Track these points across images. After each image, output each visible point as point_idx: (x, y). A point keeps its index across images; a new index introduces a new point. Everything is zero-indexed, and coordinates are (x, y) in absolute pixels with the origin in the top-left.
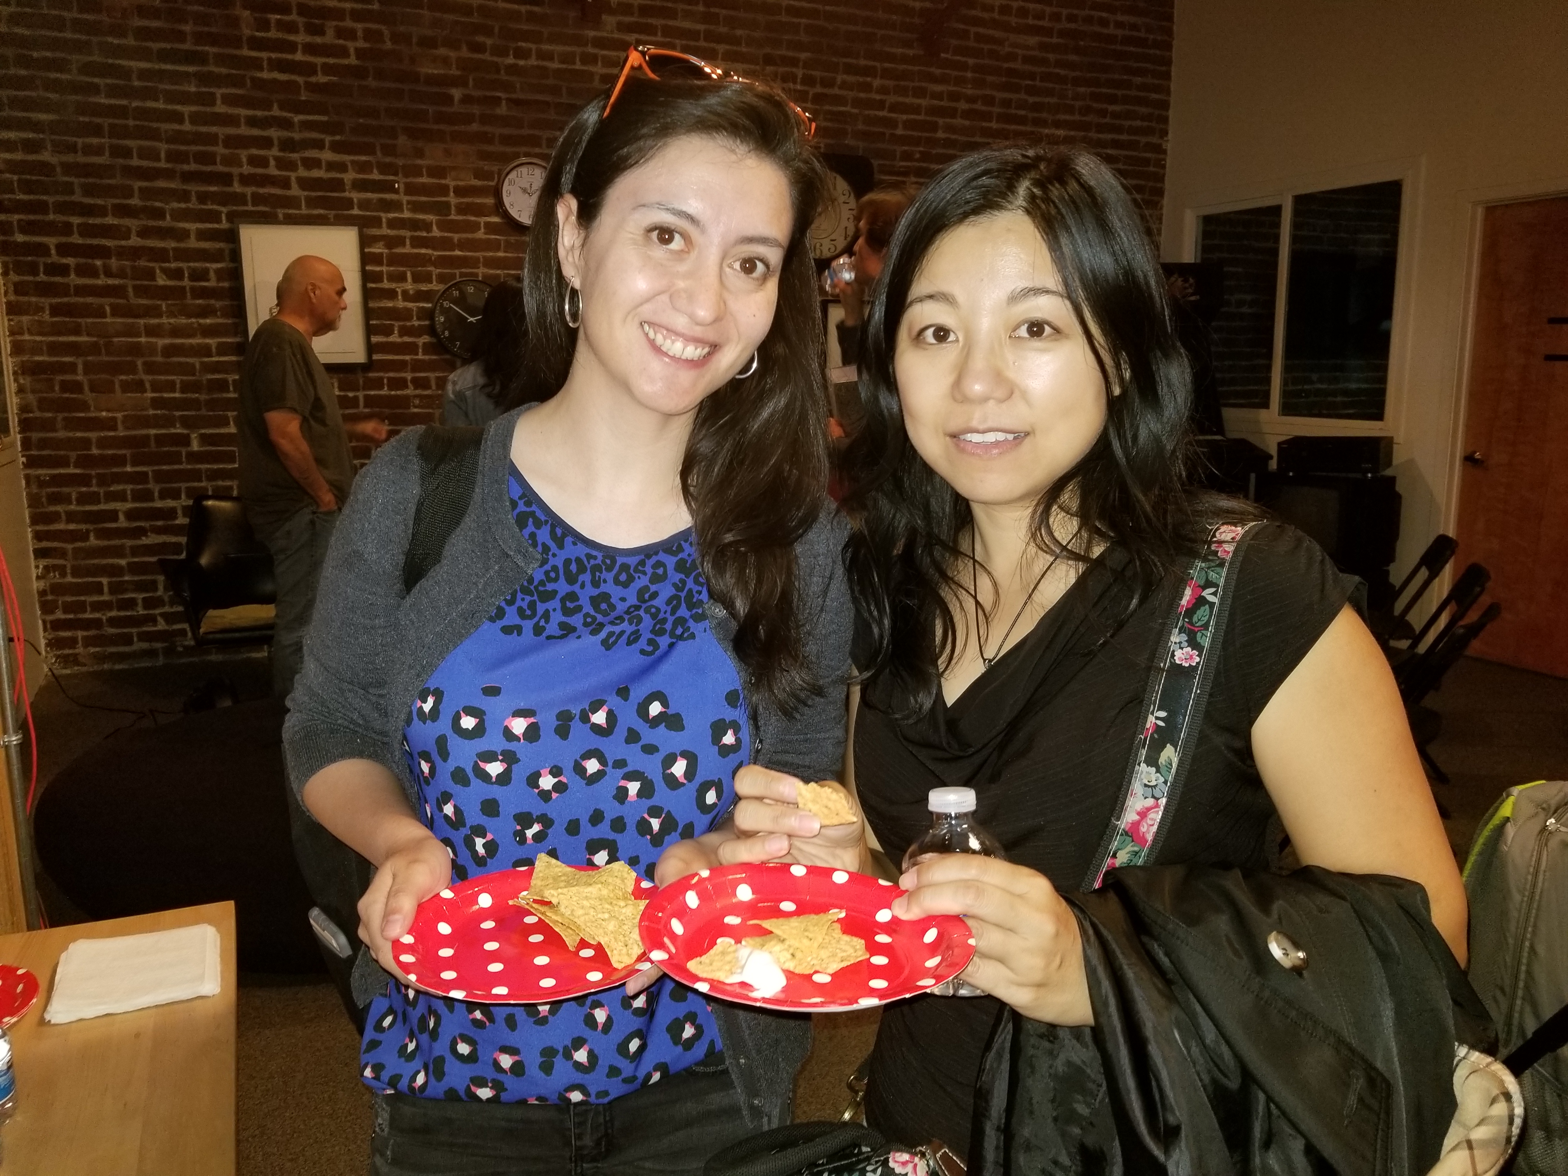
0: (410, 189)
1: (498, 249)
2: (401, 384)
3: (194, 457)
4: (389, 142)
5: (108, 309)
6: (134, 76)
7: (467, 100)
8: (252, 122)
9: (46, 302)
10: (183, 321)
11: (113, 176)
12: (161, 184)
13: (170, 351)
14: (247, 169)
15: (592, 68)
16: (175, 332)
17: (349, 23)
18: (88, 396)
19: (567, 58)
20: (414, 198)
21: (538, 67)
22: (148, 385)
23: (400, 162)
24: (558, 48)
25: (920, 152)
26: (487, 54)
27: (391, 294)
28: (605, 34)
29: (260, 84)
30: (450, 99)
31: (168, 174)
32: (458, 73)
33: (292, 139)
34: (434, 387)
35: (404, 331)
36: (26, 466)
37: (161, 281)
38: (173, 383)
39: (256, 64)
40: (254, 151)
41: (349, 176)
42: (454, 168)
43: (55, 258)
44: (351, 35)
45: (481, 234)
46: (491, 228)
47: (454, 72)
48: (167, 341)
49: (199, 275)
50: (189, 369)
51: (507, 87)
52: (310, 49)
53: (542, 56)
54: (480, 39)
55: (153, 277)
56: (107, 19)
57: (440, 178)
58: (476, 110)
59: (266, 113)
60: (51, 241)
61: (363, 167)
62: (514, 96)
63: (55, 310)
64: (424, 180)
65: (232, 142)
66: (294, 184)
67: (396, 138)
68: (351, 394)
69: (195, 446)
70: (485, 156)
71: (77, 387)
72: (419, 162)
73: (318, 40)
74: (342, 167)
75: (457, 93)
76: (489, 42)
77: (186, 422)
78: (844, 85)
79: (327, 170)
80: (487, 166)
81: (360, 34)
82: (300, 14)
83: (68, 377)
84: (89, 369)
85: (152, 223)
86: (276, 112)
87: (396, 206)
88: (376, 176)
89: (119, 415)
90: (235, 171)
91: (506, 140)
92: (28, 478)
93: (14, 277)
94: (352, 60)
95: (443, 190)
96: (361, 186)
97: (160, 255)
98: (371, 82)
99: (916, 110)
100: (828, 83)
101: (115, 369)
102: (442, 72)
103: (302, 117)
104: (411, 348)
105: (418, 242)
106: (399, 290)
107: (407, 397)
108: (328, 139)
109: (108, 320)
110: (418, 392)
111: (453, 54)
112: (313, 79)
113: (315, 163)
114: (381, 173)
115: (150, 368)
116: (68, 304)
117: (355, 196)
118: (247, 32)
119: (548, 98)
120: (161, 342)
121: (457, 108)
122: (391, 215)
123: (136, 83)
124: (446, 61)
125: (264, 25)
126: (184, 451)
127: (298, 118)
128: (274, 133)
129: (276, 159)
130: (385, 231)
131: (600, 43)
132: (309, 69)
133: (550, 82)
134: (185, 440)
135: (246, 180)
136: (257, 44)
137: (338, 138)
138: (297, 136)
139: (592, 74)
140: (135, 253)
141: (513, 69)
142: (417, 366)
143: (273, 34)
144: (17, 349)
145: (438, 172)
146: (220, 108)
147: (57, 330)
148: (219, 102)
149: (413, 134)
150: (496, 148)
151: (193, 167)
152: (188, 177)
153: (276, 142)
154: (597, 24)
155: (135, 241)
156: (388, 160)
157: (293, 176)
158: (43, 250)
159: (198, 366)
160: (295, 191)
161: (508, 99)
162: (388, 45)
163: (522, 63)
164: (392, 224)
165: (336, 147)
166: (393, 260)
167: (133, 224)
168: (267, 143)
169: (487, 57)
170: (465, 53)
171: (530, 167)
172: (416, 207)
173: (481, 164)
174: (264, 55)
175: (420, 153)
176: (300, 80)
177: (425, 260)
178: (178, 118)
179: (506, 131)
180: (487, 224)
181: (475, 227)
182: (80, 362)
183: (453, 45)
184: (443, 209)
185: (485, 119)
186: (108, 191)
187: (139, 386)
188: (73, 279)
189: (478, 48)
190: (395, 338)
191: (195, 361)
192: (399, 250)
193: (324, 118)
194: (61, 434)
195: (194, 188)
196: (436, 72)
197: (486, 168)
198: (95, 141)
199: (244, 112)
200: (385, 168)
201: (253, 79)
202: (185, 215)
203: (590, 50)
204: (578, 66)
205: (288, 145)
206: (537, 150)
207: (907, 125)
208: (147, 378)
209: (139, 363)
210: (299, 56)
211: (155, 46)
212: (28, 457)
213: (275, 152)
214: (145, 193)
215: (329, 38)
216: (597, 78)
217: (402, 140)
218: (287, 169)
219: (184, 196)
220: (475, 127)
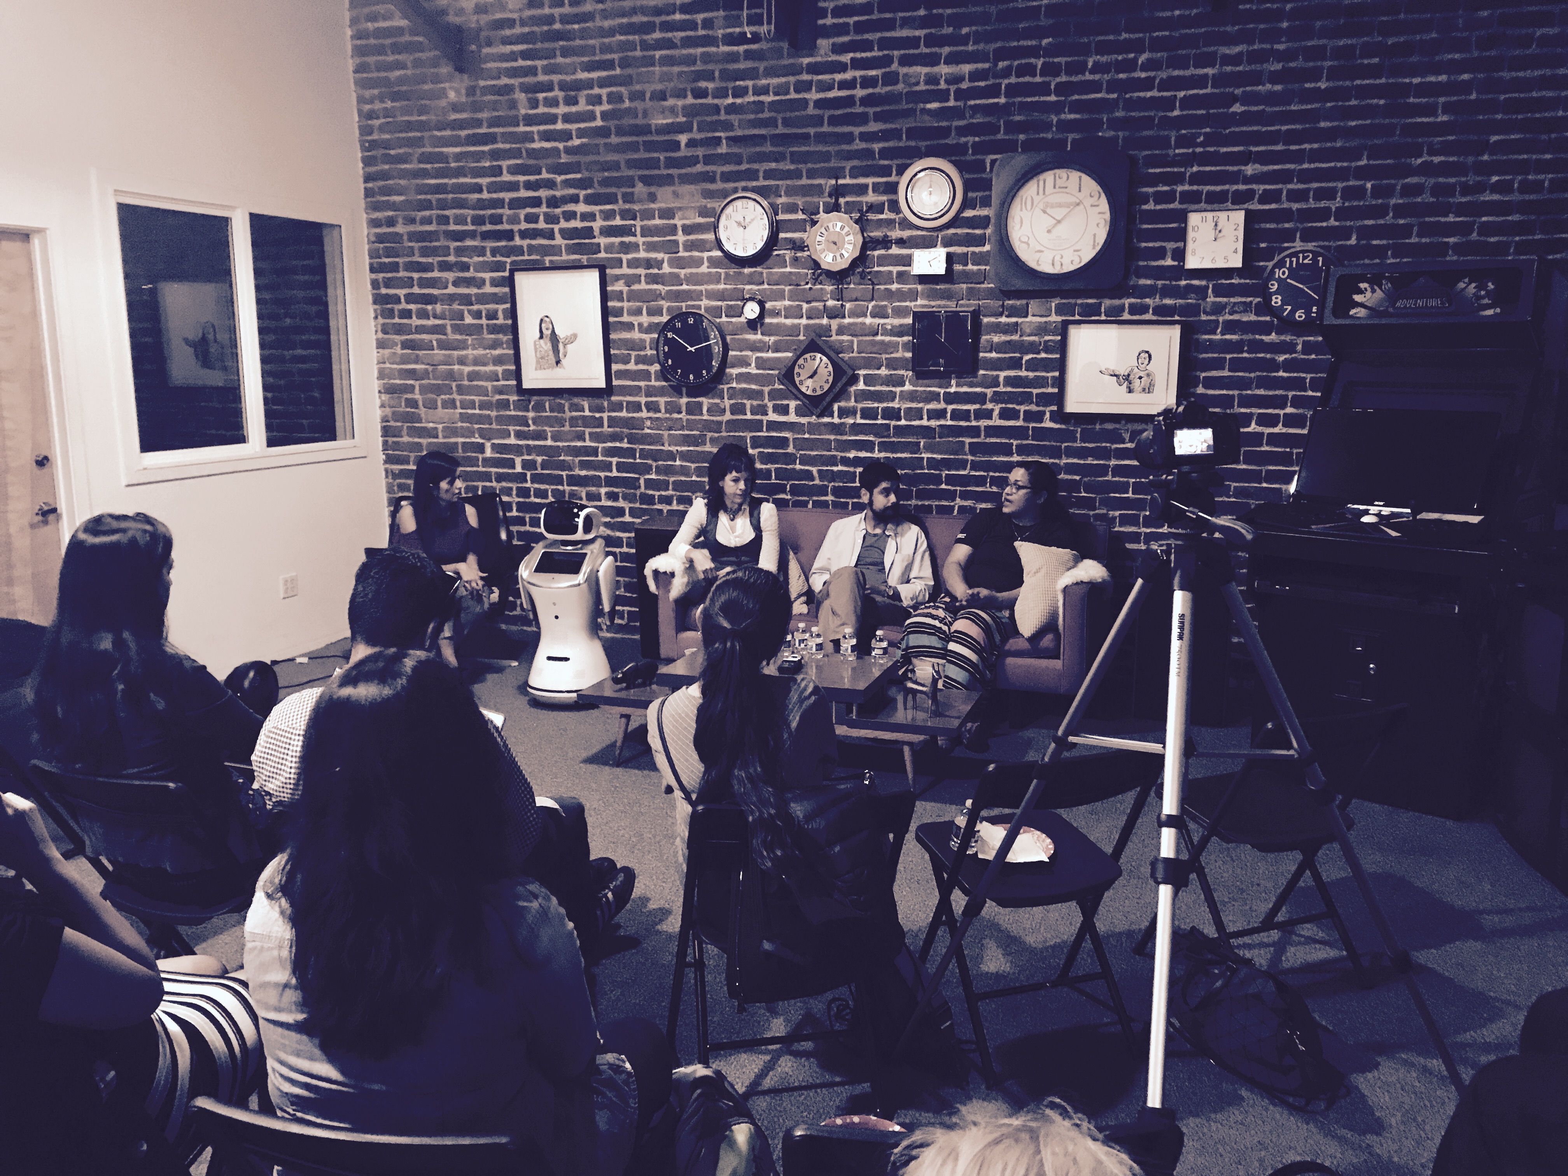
0: (647, 232)
1: (718, 282)
2: (637, 407)
3: (487, 462)
4: (629, 190)
5: (435, 343)
6: (450, 160)
7: (691, 143)
8: (529, 186)
9: (398, 338)
10: (481, 352)
11: (438, 240)
12: (469, 243)
13: (472, 376)
14: (524, 226)
15: (806, 96)
16: (477, 362)
17: (596, 91)
18: (422, 411)
19: (781, 90)
20: (649, 239)
21: (754, 102)
22: (458, 404)
23: (636, 207)
24: (775, 81)
25: (1205, 134)
26: (710, 97)
27: (629, 326)
28: (819, 59)
29: (532, 153)
30: (676, 145)
31: (472, 235)
32: (684, 119)
33: (554, 196)
34: (663, 410)
35: (640, 360)
36: (386, 462)
37: (469, 320)
38: (473, 402)
39: (528, 137)
40: (529, 210)
41: (597, 224)
42: (680, 209)
43: (404, 305)
44: (598, 100)
45: (704, 269)
46: (713, 262)
47: (682, 119)
48: (471, 368)
49: (492, 316)
50: (484, 392)
51: (727, 126)
52: (567, 118)
53: (758, 91)
54: (703, 84)
55: (462, 319)
56: (434, 117)
57: (669, 219)
58: (700, 152)
59: (538, 177)
60: (402, 292)
61: (609, 215)
62: (731, 134)
63: (405, 345)
64: (657, 222)
65: (517, 204)
66: (557, 235)
67: (634, 186)
68: (597, 415)
69: (488, 453)
70: (709, 195)
71: (413, 404)
72: (652, 206)
73: (574, 109)
74: (591, 217)
75: (683, 139)
76: (711, 86)
77: (483, 434)
78: (1097, 68)
79: (582, 221)
80: (711, 204)
81: (604, 98)
82: (561, 89)
83: (409, 396)
84: (424, 390)
85: (461, 275)
86: (545, 175)
87: (635, 247)
88: (618, 221)
89: (440, 427)
90: (516, 228)
91: (727, 177)
92: (386, 471)
93: (381, 320)
94: (599, 123)
95: (673, 230)
96: (608, 232)
97: (466, 300)
98: (614, 140)
99: (1201, 82)
100: (1078, 68)
101: (438, 390)
102: (670, 121)
103: (563, 177)
104: (646, 375)
105: (654, 279)
106: (636, 324)
107: (642, 420)
108: (582, 193)
109: (436, 352)
110: (651, 415)
111: (680, 103)
112: (570, 144)
113: (570, 216)
114: (623, 219)
115: (461, 390)
116: (411, 341)
117: (603, 241)
118: (523, 112)
119: (763, 131)
120: (467, 369)
121: (684, 152)
122: (630, 256)
123: (453, 165)
124: (672, 110)
125: (534, 104)
126: (480, 456)
127: (559, 179)
128: (543, 193)
129: (546, 214)
130: (625, 270)
131: (814, 69)
132: (566, 136)
133: (766, 115)
134: (481, 448)
135: (524, 234)
136: (530, 120)
137: (589, 191)
138: (558, 194)
139: (805, 101)
140: (452, 298)
141: (732, 109)
142: (650, 391)
143: (542, 110)
144: (382, 375)
145: (668, 214)
146: (506, 177)
147: (404, 360)
148: (505, 172)
149: (647, 181)
150: (719, 185)
151: (488, 227)
152: (486, 236)
153: (544, 201)
154: (812, 49)
155: (451, 290)
156: (627, 206)
157: (556, 228)
158: (397, 300)
159: (490, 389)
160: (559, 241)
161: (727, 138)
162: (627, 104)
163: (739, 101)
164: (632, 264)
165: (589, 200)
166: (633, 296)
167: (450, 276)
168: (536, 202)
169: (709, 100)
170: (690, 100)
171: (745, 201)
172: (651, 247)
173: (704, 202)
174: (535, 129)
175: (652, 198)
176: (561, 146)
177: (658, 296)
178: (478, 189)
179: (727, 168)
180: (710, 259)
181: (699, 262)
182: (417, 384)
183: (681, 94)
184: (672, 247)
185: (708, 160)
186: (434, 252)
187: (452, 404)
188: (415, 321)
189: (700, 94)
190: (632, 366)
191: (489, 385)
192: (636, 287)
193: (579, 176)
194: (406, 439)
195: (490, 244)
196: (665, 122)
197: (709, 206)
198: (427, 213)
199: (522, 178)
200: (625, 214)
201: (527, 150)
202: (482, 267)
203: (806, 77)
204: (793, 95)
205: (553, 202)
206: (754, 184)
207: (1186, 103)
208: (458, 397)
209: (454, 384)
210: (560, 126)
211: (463, 133)
212: (387, 455)
213: (544, 209)
214: (459, 251)
215: (582, 106)
216: (811, 104)
217: (640, 189)
218: (552, 223)
219: (481, 252)
220: (699, 168)
